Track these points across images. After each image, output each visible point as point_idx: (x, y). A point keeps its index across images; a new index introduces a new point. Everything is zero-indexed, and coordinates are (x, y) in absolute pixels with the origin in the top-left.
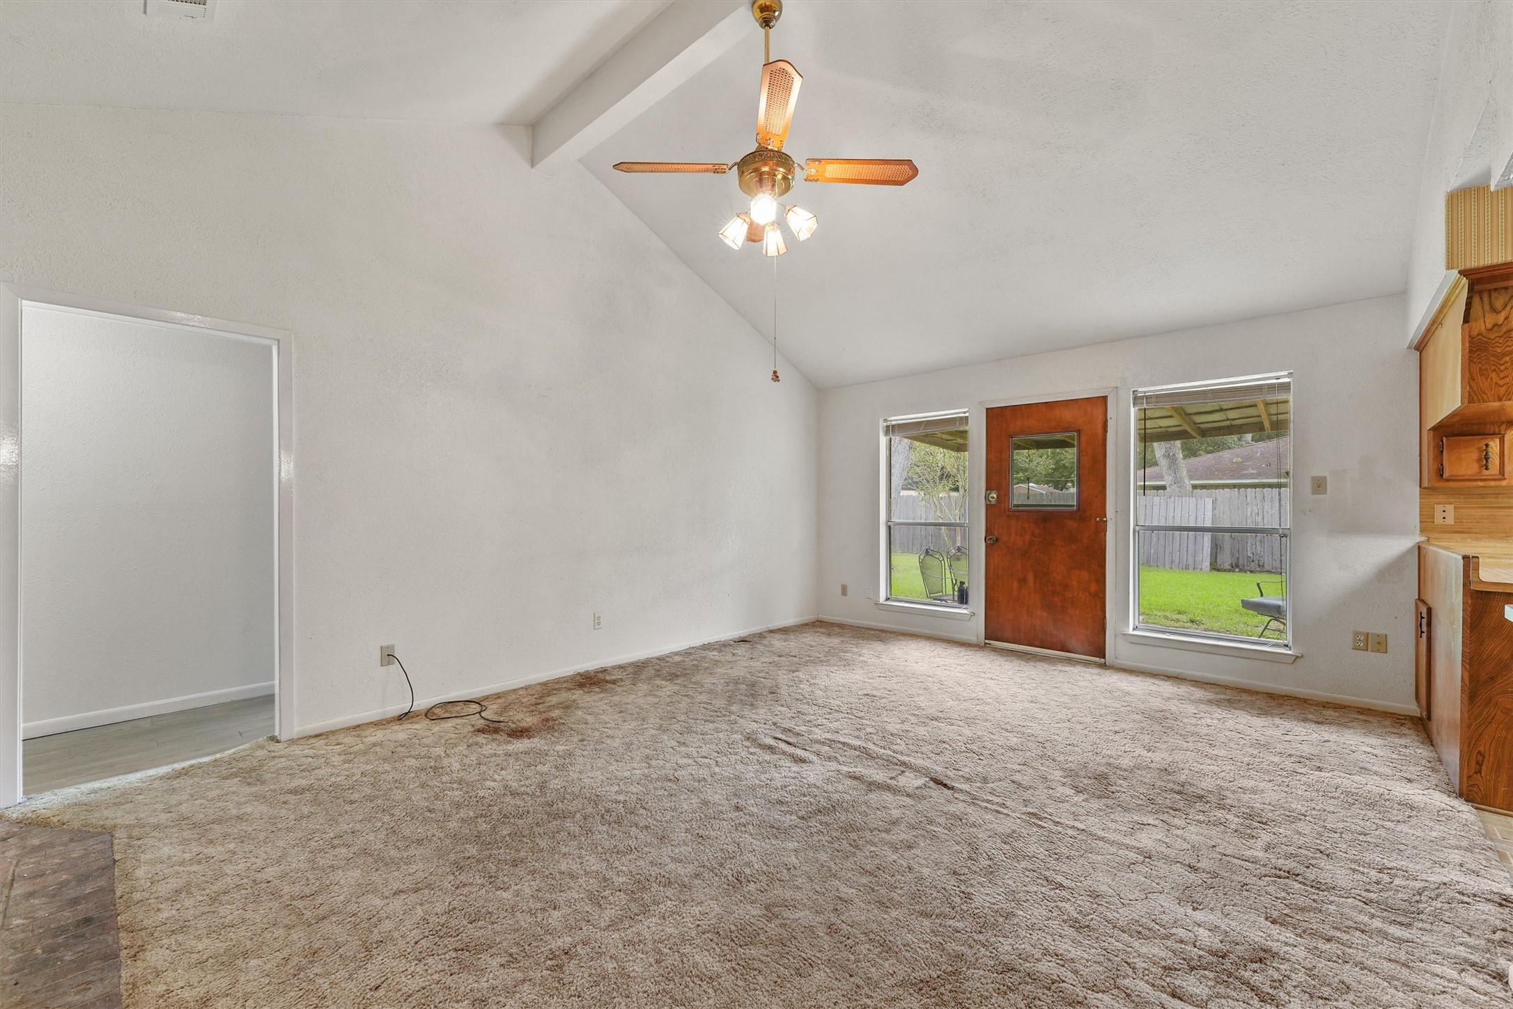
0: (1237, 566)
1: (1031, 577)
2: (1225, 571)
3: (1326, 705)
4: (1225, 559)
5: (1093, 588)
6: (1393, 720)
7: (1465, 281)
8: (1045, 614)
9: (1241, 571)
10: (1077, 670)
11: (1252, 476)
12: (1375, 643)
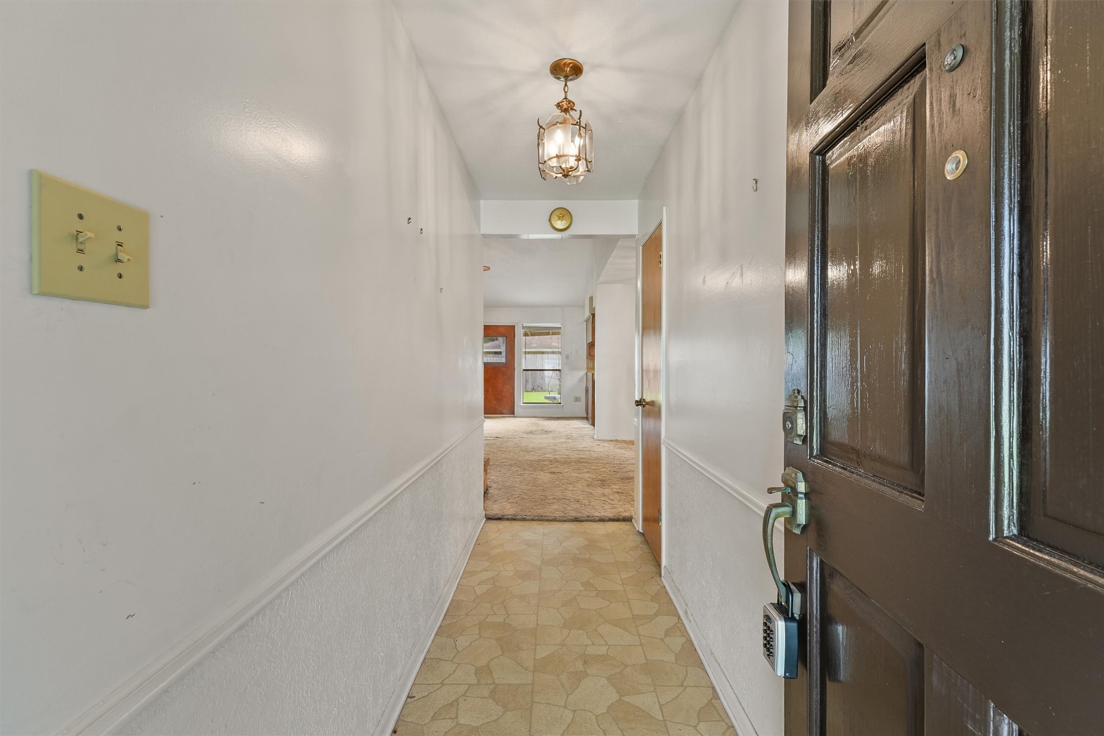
0: (534, 389)
1: (490, 389)
2: (529, 391)
3: (569, 418)
4: (530, 386)
5: (511, 391)
6: (582, 418)
7: (592, 316)
8: (495, 402)
9: (535, 391)
10: (508, 419)
11: (535, 348)
12: (577, 399)
